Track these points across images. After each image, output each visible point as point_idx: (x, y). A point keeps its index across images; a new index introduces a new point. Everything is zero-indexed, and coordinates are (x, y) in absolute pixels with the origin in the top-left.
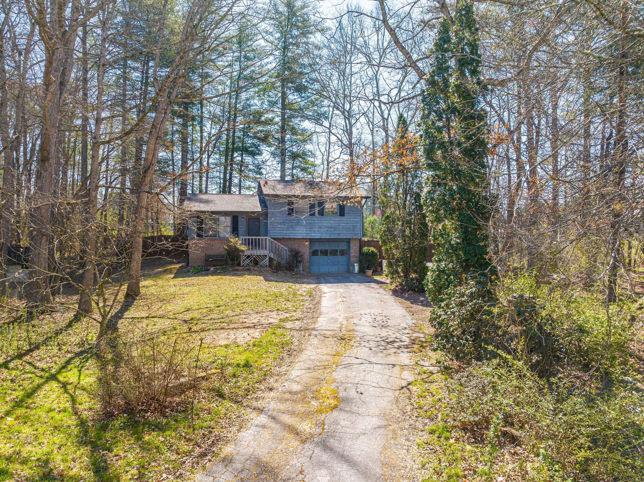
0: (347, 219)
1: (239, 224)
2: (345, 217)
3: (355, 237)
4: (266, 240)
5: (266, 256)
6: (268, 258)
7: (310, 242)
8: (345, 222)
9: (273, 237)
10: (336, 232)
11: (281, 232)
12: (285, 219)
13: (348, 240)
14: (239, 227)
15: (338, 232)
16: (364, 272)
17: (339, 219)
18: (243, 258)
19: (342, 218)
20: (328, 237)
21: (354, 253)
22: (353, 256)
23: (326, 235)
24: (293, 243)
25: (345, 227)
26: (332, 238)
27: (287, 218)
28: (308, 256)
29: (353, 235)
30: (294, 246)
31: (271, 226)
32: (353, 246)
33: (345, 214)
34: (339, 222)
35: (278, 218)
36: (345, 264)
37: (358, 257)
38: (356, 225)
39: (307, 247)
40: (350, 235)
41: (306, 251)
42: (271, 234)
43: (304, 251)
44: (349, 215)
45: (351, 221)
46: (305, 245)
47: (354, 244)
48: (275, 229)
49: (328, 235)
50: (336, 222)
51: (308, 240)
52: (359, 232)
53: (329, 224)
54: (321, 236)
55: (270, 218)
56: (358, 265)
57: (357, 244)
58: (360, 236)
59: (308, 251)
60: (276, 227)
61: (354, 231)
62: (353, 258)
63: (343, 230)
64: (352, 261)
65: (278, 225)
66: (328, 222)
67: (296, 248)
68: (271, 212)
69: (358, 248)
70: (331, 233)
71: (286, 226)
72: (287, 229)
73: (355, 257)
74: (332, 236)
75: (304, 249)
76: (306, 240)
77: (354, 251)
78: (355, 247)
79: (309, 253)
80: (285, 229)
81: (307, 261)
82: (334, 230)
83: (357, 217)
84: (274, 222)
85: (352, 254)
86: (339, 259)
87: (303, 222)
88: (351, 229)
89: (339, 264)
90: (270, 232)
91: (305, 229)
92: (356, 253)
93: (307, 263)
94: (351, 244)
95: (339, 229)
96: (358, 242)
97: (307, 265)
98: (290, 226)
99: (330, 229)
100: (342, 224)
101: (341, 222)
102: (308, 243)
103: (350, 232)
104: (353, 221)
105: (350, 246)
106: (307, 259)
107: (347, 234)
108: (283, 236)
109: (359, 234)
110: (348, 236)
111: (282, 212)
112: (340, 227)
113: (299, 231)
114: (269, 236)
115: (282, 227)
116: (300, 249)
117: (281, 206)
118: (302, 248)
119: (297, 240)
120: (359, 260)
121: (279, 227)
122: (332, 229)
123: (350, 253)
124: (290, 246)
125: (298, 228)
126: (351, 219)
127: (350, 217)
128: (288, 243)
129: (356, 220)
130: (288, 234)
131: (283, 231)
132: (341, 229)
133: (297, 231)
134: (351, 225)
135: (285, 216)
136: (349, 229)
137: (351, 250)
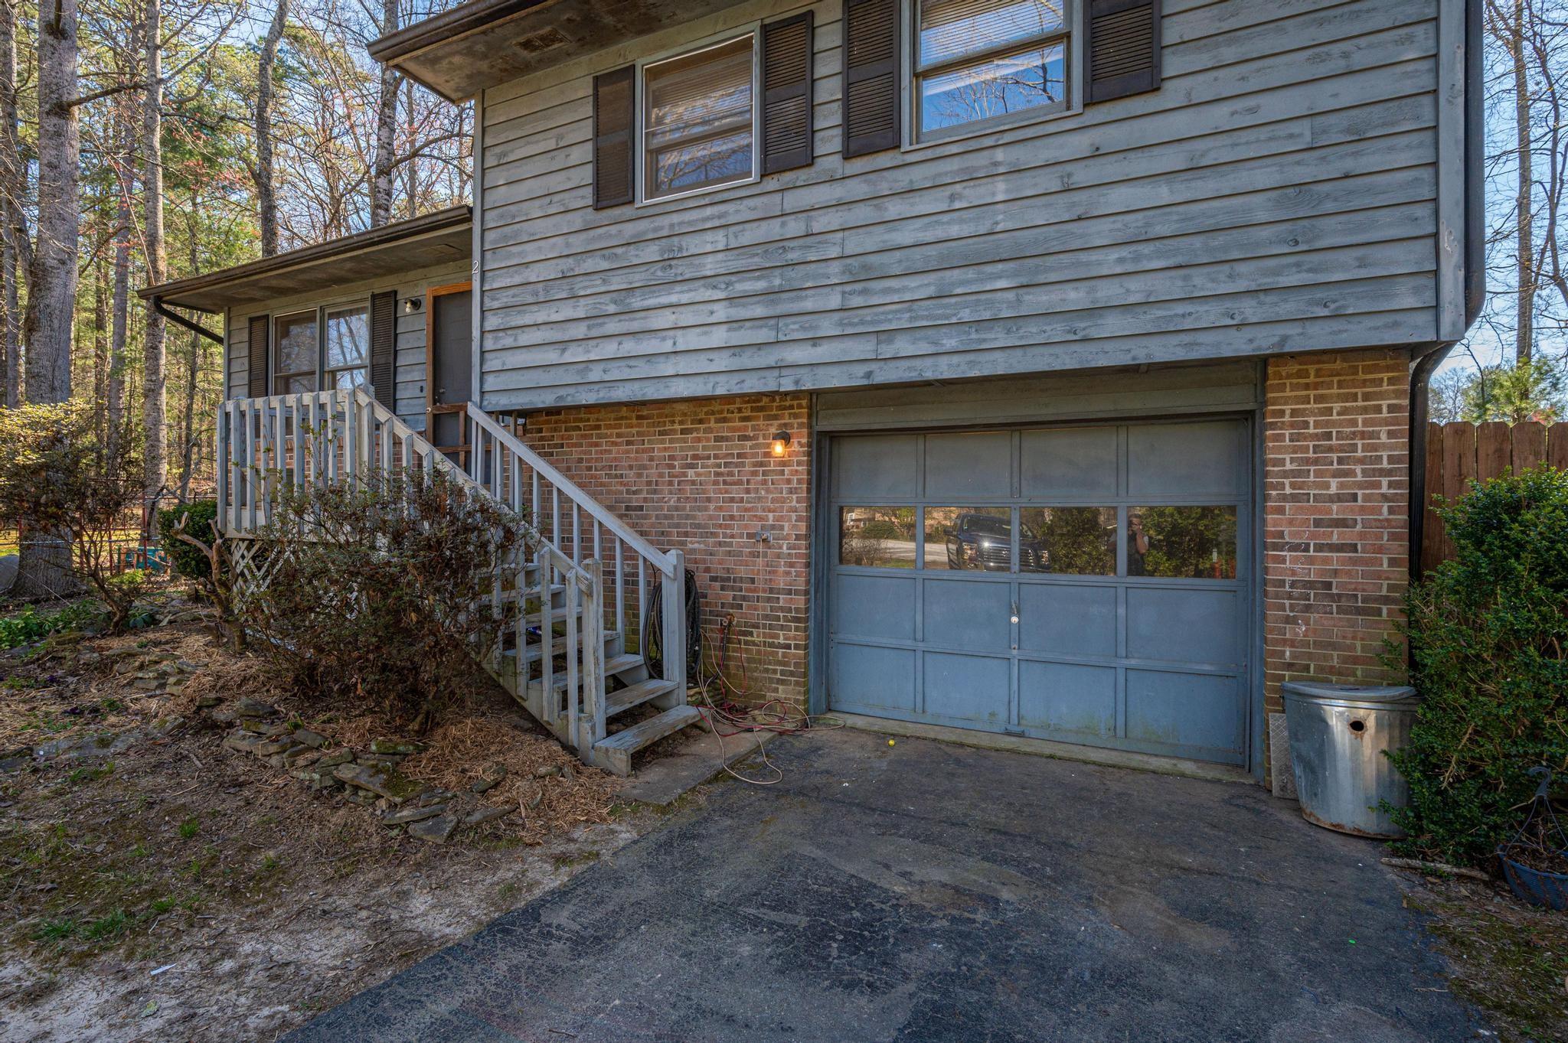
0: (1181, 124)
1: (401, 343)
2: (1172, 93)
3: (1320, 337)
7: (820, 440)
8: (1172, 159)
9: (504, 403)
10: (1038, 300)
12: (578, 243)
13: (1237, 399)
14: (400, 361)
15: (1075, 297)
17: (1081, 143)
19: (1120, 123)
21: (1319, 548)
22: (1310, 585)
23: (931, 349)
24: (682, 449)
25: (1160, 230)
26: (1000, 371)
27: (592, 233)
28: (792, 565)
29: (1289, 307)
30: (691, 472)
31: (492, 322)
32: (1308, 461)
33: (1172, 64)
34: (1082, 175)
35: (531, 252)
36: (1207, 668)
37: (1386, 600)
38: (1350, 165)
39: (789, 481)
40: (1250, 310)
41: (781, 519)
42: (491, 383)
43: (761, 519)
44: (1229, 54)
45: (1251, 135)
46: (756, 464)
47: (1316, 437)
48: (515, 340)
49: (950, 343)
50: (1049, 181)
51: (796, 416)
52: (1407, 258)
53: (962, 221)
54: (873, 366)
55: (488, 255)
56: (1371, 723)
57: (1363, 435)
58: (1426, 318)
59: (786, 525)
60: (520, 323)
61: (1315, 258)
62: (1308, 608)
63: (1137, 259)
64: (1292, 643)
65: (535, 308)
66: (952, 198)
67: (704, 492)
68: (489, 215)
69: (1392, 487)
70: (987, 315)
71: (582, 301)
72: (589, 327)
73: (1333, 598)
74: (997, 355)
75: (760, 499)
76: (775, 417)
77: (1318, 523)
78: (1334, 483)
79: (798, 537)
80: (580, 331)
81: (782, 609)
82: (1024, 280)
83: (1359, 60)
84: (508, 282)
85: (1294, 560)
86: (1121, 611)
87: (709, 248)
88: (1265, 233)
89: (1133, 662)
90: (486, 368)
91: (721, 312)
92: (1354, 548)
93: (782, 628)
94: (1279, 438)
95: (1083, 257)
96: (1378, 409)
97: (788, 647)
98: (608, 297)
99: (971, 274)
100: (1119, 198)
101: (1111, 169)
102: (795, 447)
103: (1247, 277)
104: (1295, 128)
105: (1264, 463)
106: (789, 592)
107: (1188, 308)
108: (562, 392)
109: (1404, 287)
110: (1202, 337)
111: (556, 198)
112: (1099, 232)
113: (679, 333)
114: (476, 397)
115: (555, 317)
116: (732, 500)
117: (551, 144)
118: (748, 491)
119: (712, 424)
120: (1399, 639)
121: (541, 317)
122: (999, 276)
123: (1265, 546)
124: (661, 475)
125: (668, 312)
126: (1253, 111)
127: (1253, 85)
128: (644, 451)
129: (1350, 91)
130: (595, 375)
131: (563, 344)
132: (1109, 261)
133: (664, 339)
134: (1264, 176)
135: (577, 221)
136: (1220, 239)
137: (1281, 510)
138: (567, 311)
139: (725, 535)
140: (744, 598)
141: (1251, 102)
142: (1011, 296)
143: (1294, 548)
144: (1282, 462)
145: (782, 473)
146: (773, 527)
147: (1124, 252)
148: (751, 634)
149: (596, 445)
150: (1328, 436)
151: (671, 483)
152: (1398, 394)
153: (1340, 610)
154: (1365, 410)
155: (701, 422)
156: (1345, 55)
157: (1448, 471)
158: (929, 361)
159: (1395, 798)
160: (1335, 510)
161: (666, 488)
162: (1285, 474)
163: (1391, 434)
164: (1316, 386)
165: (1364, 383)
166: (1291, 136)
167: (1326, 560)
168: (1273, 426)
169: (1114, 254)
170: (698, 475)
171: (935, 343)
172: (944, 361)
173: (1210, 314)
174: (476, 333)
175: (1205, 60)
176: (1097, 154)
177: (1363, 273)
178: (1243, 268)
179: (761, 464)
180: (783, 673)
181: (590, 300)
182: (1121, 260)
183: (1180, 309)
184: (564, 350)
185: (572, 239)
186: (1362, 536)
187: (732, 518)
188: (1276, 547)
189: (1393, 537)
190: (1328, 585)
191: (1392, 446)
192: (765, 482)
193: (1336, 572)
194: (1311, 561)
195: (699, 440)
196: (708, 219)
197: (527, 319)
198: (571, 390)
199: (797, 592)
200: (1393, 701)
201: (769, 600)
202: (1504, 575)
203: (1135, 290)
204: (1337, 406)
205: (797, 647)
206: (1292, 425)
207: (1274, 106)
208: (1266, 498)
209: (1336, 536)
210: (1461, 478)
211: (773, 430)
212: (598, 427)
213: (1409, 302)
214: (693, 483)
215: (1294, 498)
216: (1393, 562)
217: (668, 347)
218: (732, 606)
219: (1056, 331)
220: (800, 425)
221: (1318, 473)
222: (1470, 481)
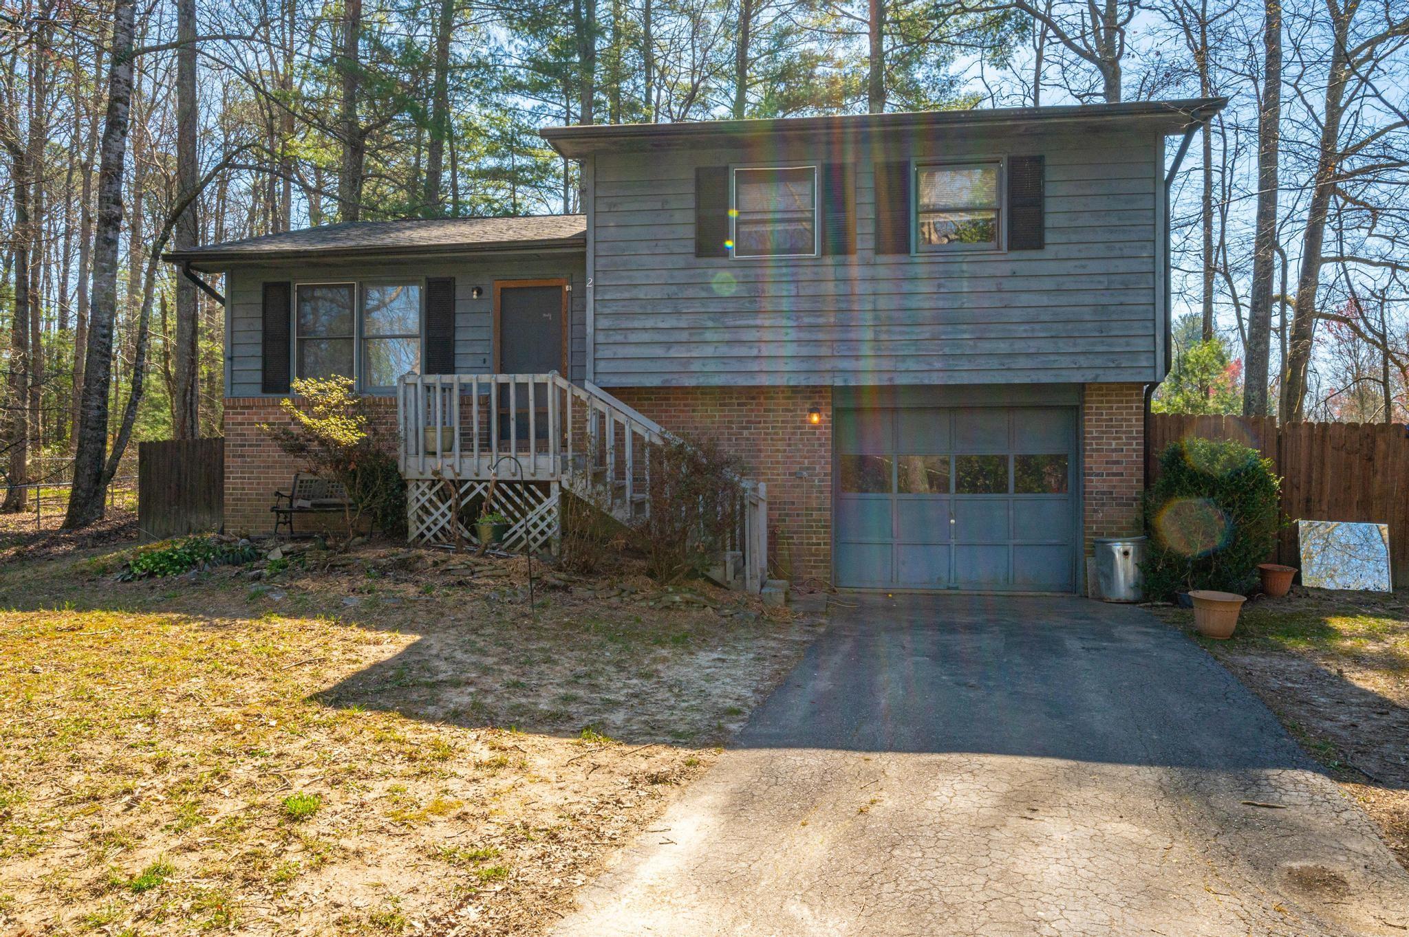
0: (1053, 267)
1: (460, 321)
2: (1049, 252)
3: (1112, 377)
4: (541, 388)
5: (545, 487)
6: (553, 501)
7: (838, 413)
8: (1049, 284)
9: (615, 381)
10: (985, 346)
11: (659, 352)
12: (681, 277)
13: (1071, 399)
14: (459, 336)
15: (1003, 347)
16: (1176, 599)
17: (1006, 268)
18: (416, 497)
19: (1025, 261)
20: (936, 379)
21: (1108, 475)
22: (1103, 493)
23: (927, 368)
24: (738, 416)
25: (1043, 318)
26: (966, 382)
27: (692, 272)
28: (822, 492)
29: (1099, 362)
30: (745, 432)
31: (603, 323)
32: (1103, 432)
33: (1049, 237)
34: (1007, 285)
35: (639, 278)
36: (1054, 541)
37: (1135, 499)
38: (1122, 299)
39: (819, 439)
40: (1083, 361)
41: (813, 463)
42: (602, 366)
43: (799, 463)
44: (1074, 238)
45: (1084, 278)
46: (795, 428)
47: (1106, 420)
48: (626, 337)
49: (938, 365)
50: (991, 285)
51: (823, 398)
52: (1142, 344)
53: (944, 299)
54: (894, 375)
55: (599, 275)
56: (1131, 552)
57: (1126, 420)
58: (1150, 371)
59: (817, 467)
60: (630, 326)
61: (1109, 340)
62: (1103, 505)
63: (1033, 330)
64: (1096, 522)
65: (643, 317)
66: (939, 286)
67: (756, 445)
68: (599, 246)
69: (1137, 445)
70: (959, 352)
71: (684, 317)
72: (691, 334)
73: (1113, 499)
74: (964, 374)
75: (799, 450)
76: (810, 398)
77: (1107, 463)
78: (1114, 443)
79: (826, 475)
80: (684, 336)
81: (815, 521)
82: (978, 335)
83: (1127, 252)
84: (618, 296)
85: (1098, 481)
86: (1011, 513)
87: (785, 293)
88: (1089, 325)
89: (1017, 541)
90: (599, 355)
91: (793, 335)
92: (1122, 474)
93: (815, 532)
94: (1090, 420)
95: (1009, 327)
96: (1131, 408)
97: (819, 544)
98: (706, 316)
99: (949, 328)
100: (1025, 299)
101: (1020, 284)
102: (824, 417)
103: (1082, 346)
104: (1101, 278)
105: (1084, 433)
106: (820, 509)
107: (1057, 358)
108: (667, 377)
109: (1143, 357)
110: (1064, 372)
111: (661, 243)
112: (1016, 315)
113: (762, 345)
114: (590, 376)
115: (661, 325)
116: (778, 451)
117: (659, 206)
118: (789, 445)
119: (762, 400)
120: (1141, 517)
121: (649, 323)
122: (964, 332)
123: (1084, 475)
124: (722, 434)
125: (754, 331)
126: (1084, 267)
127: (1082, 255)
128: (707, 417)
129: (1122, 266)
130: (695, 367)
131: (668, 345)
132: (1021, 330)
133: (751, 348)
134: (1088, 299)
135: (680, 262)
136: (1070, 326)
137: (1091, 456)
138: (670, 322)
139: (772, 474)
140: (787, 515)
141: (1083, 262)
142: (971, 343)
143: (1097, 475)
144: (1091, 433)
145: (814, 433)
146: (808, 468)
147: (1027, 327)
148: (792, 538)
149: (666, 411)
150: (1111, 420)
151: (730, 439)
152: (1140, 401)
153: (1117, 505)
154: (1127, 408)
155: (753, 398)
156: (1121, 249)
157: (1159, 438)
158: (926, 374)
159: (1141, 582)
160: (1114, 456)
161: (726, 443)
162: (1093, 438)
163: (1137, 420)
164: (1106, 395)
165: (1126, 395)
166: (1100, 282)
167: (1111, 481)
168: (1088, 414)
169: (1022, 328)
170: (751, 434)
171: (929, 364)
172: (935, 375)
173: (1065, 362)
174: (590, 330)
175: (1064, 239)
176: (1014, 275)
177: (1128, 349)
178: (1079, 341)
179: (799, 428)
180: (815, 561)
181: (690, 317)
182: (1025, 331)
183: (1052, 358)
184: (669, 349)
185: (676, 273)
186: (1126, 468)
187: (778, 463)
188: (1090, 475)
189: (1138, 469)
190: (1111, 493)
191: (1137, 426)
192: (802, 440)
193: (1115, 487)
194: (1104, 481)
195: (752, 411)
196: (784, 275)
197: (636, 324)
198: (676, 376)
199: (825, 509)
200: (1138, 541)
201: (806, 515)
202: (1178, 482)
203: (1033, 346)
204: (1115, 406)
205: (825, 544)
206: (1096, 414)
207: (1093, 267)
208: (1084, 450)
209: (1115, 469)
210: (1164, 440)
211: (808, 406)
212: (668, 399)
213: (1145, 364)
214: (748, 439)
215: (1097, 450)
216: (1138, 481)
217: (754, 352)
218: (778, 521)
219: (994, 363)
220: (827, 404)
221: (1107, 438)
222: (1167, 443)
